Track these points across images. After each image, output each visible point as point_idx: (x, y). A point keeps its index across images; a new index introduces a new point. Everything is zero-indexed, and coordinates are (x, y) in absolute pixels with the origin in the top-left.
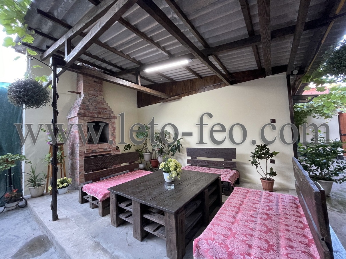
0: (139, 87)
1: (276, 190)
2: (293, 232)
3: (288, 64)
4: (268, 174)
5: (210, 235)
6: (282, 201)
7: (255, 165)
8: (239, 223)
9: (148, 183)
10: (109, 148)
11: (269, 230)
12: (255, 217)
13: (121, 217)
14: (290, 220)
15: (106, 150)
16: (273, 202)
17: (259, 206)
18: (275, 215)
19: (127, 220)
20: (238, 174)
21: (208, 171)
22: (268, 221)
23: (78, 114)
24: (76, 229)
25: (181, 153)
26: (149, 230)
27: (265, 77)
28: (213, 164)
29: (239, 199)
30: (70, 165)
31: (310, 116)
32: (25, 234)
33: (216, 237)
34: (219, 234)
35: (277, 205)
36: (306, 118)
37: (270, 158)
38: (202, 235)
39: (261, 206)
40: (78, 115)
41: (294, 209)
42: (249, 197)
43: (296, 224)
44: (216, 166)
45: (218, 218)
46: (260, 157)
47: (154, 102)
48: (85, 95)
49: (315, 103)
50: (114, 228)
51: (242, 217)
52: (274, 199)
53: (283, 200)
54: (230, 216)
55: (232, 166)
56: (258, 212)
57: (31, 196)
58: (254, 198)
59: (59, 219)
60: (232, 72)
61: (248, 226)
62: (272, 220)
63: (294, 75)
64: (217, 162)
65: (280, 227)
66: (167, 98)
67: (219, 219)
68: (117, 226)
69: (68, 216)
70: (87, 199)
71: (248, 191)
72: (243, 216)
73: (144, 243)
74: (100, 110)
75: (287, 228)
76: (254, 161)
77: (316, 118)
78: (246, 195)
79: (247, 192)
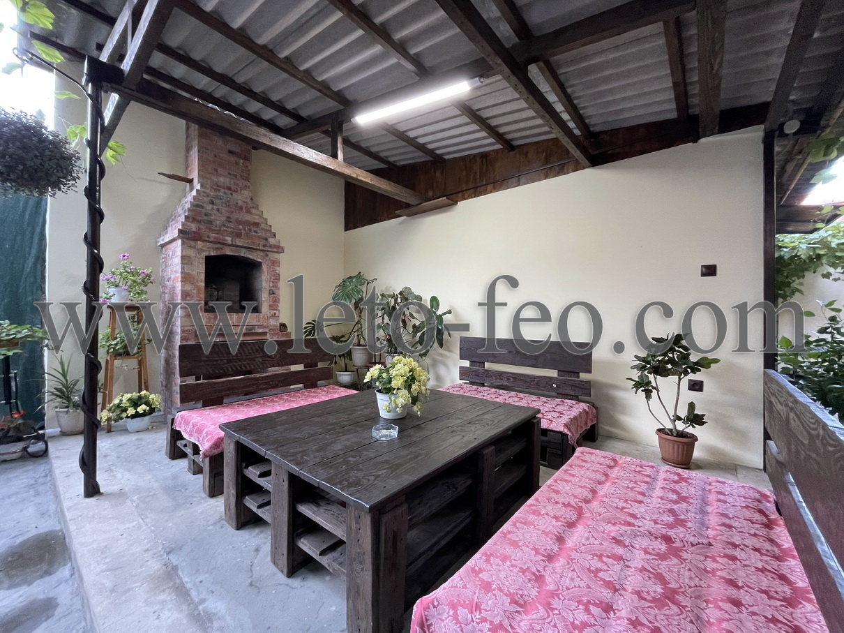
0: (337, 164)
1: (699, 466)
2: (754, 609)
3: (770, 99)
4: (679, 418)
5: (468, 592)
6: (719, 500)
7: (642, 391)
8: (572, 560)
9: (332, 419)
10: (262, 326)
11: (670, 596)
12: (627, 544)
13: (247, 504)
14: (745, 565)
15: (253, 331)
16: (691, 501)
17: (642, 510)
18: (693, 545)
19: (260, 512)
20: (592, 413)
21: (510, 401)
22: (670, 563)
23: (180, 231)
24: (132, 525)
25: (445, 350)
26: (310, 548)
27: (695, 141)
28: (528, 382)
29: (585, 482)
30: (163, 362)
31: (815, 272)
32: (18, 522)
33: (488, 601)
34: (500, 589)
35: (703, 512)
36: (803, 277)
37: (691, 376)
38: (444, 588)
39: (651, 510)
40: (181, 235)
41: (757, 529)
42: (615, 479)
43: (765, 582)
44: (534, 388)
45: (509, 536)
46: (659, 370)
47: (386, 215)
48: (202, 186)
49: (834, 236)
50: (230, 530)
51: (583, 541)
52: (693, 493)
53: (722, 497)
54: (547, 534)
55: (580, 391)
56: (640, 529)
57: (61, 431)
58: (631, 485)
59: (102, 494)
60: (598, 129)
61: (601, 574)
62: (683, 560)
63: (787, 135)
64: (539, 377)
65: (709, 586)
66: (417, 203)
67: (509, 539)
68: (237, 526)
69: (127, 489)
70: (183, 449)
71: (615, 460)
72: (588, 539)
73: (295, 582)
74: (241, 227)
75: (733, 592)
76: (643, 380)
77: (831, 278)
78: (609, 472)
79: (612, 464)
